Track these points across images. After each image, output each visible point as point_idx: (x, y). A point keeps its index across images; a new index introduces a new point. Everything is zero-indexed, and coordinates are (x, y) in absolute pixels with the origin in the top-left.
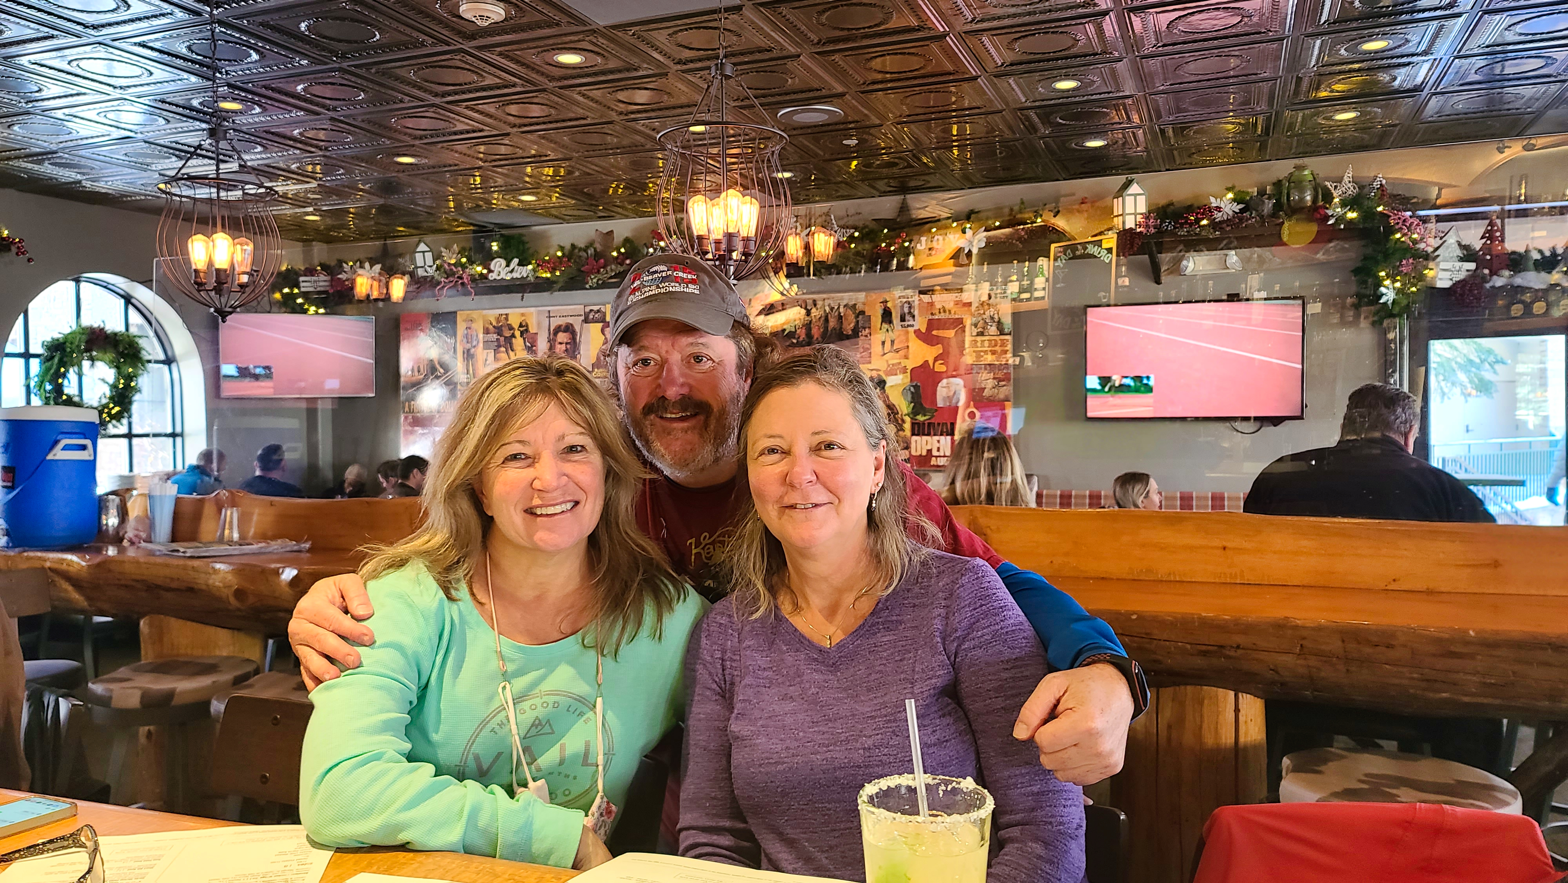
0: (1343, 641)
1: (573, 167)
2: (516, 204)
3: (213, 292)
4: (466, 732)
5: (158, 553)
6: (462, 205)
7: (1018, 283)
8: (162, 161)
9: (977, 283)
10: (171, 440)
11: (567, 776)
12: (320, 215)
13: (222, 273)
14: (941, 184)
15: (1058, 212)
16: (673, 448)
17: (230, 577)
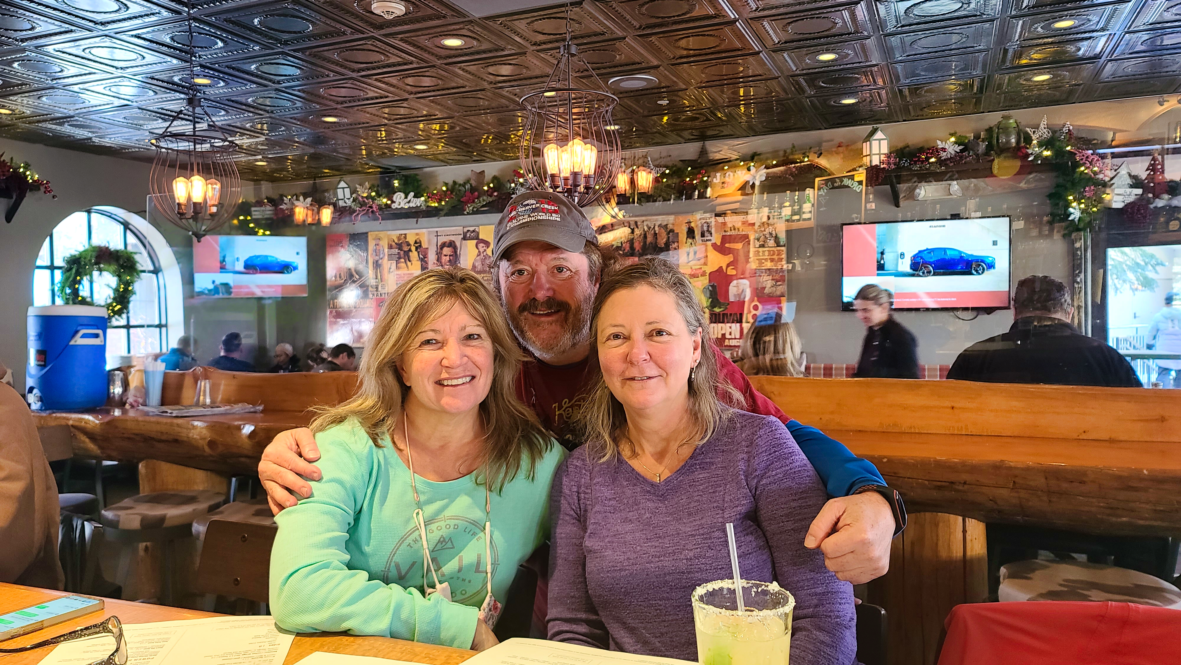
0: (1046, 478)
1: (455, 124)
2: (412, 152)
3: (191, 220)
4: (389, 546)
5: (151, 414)
6: (371, 153)
7: (790, 208)
8: (151, 122)
9: (759, 208)
10: (158, 329)
11: (464, 580)
12: (267, 161)
13: (198, 206)
14: (732, 133)
15: (821, 154)
16: (542, 336)
17: (204, 431)
